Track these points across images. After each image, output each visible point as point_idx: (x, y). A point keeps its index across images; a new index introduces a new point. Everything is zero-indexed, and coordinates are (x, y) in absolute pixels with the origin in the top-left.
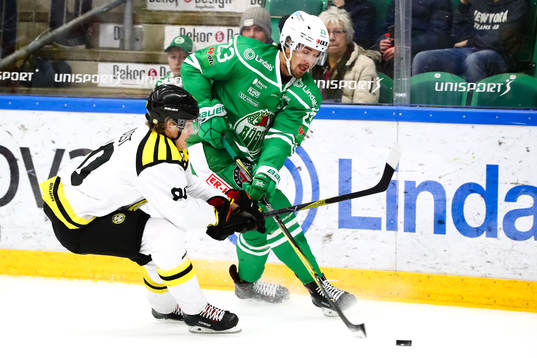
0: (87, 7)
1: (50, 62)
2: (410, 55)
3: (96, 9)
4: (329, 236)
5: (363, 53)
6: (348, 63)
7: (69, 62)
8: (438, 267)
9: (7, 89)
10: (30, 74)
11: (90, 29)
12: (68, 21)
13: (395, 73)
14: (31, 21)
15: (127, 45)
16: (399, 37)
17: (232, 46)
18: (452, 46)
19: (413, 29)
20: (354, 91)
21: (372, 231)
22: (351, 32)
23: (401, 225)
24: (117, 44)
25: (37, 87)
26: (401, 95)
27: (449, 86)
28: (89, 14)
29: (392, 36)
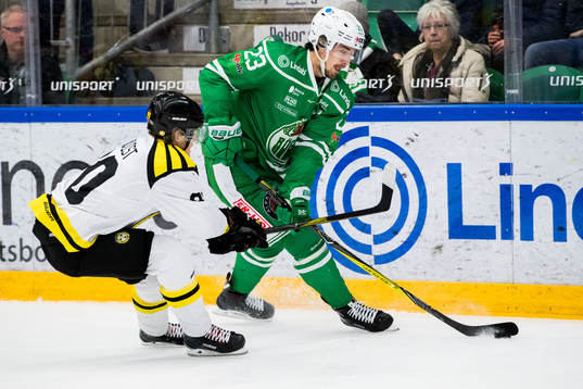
0: (169, 9)
1: (130, 69)
2: (521, 47)
3: (178, 10)
4: (439, 248)
5: (470, 47)
6: (455, 59)
7: (152, 69)
8: (560, 277)
9: (85, 99)
10: (110, 83)
11: (173, 32)
12: (148, 25)
13: (506, 67)
14: (109, 25)
15: (213, 47)
16: (509, 28)
17: (263, 53)
18: (567, 36)
19: (525, 19)
20: (461, 89)
21: (485, 241)
22: (456, 26)
23: (517, 234)
24: (202, 47)
25: (118, 96)
26: (513, 92)
27: (565, 79)
28: (171, 16)
29: (501, 28)
